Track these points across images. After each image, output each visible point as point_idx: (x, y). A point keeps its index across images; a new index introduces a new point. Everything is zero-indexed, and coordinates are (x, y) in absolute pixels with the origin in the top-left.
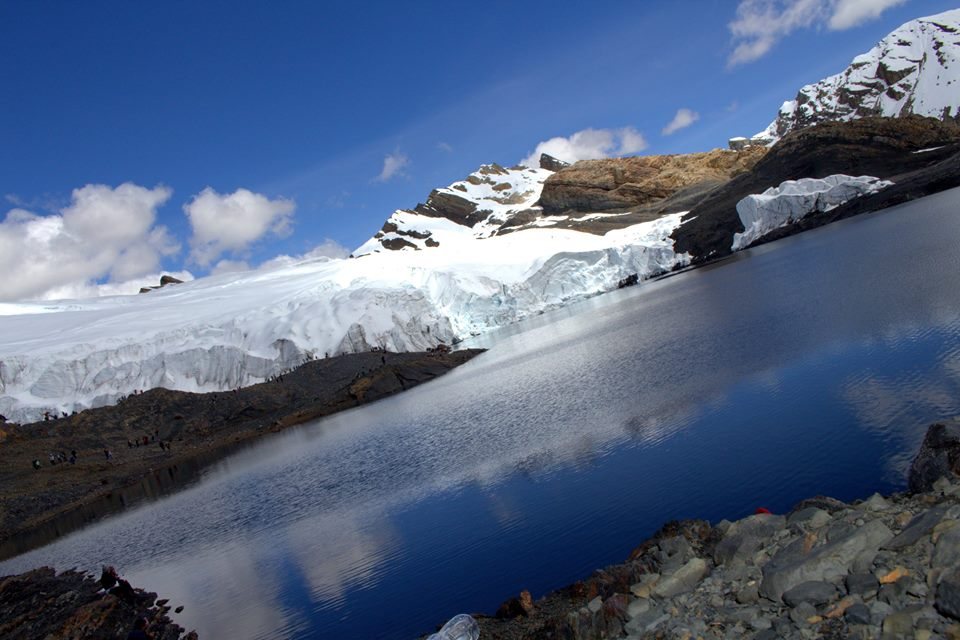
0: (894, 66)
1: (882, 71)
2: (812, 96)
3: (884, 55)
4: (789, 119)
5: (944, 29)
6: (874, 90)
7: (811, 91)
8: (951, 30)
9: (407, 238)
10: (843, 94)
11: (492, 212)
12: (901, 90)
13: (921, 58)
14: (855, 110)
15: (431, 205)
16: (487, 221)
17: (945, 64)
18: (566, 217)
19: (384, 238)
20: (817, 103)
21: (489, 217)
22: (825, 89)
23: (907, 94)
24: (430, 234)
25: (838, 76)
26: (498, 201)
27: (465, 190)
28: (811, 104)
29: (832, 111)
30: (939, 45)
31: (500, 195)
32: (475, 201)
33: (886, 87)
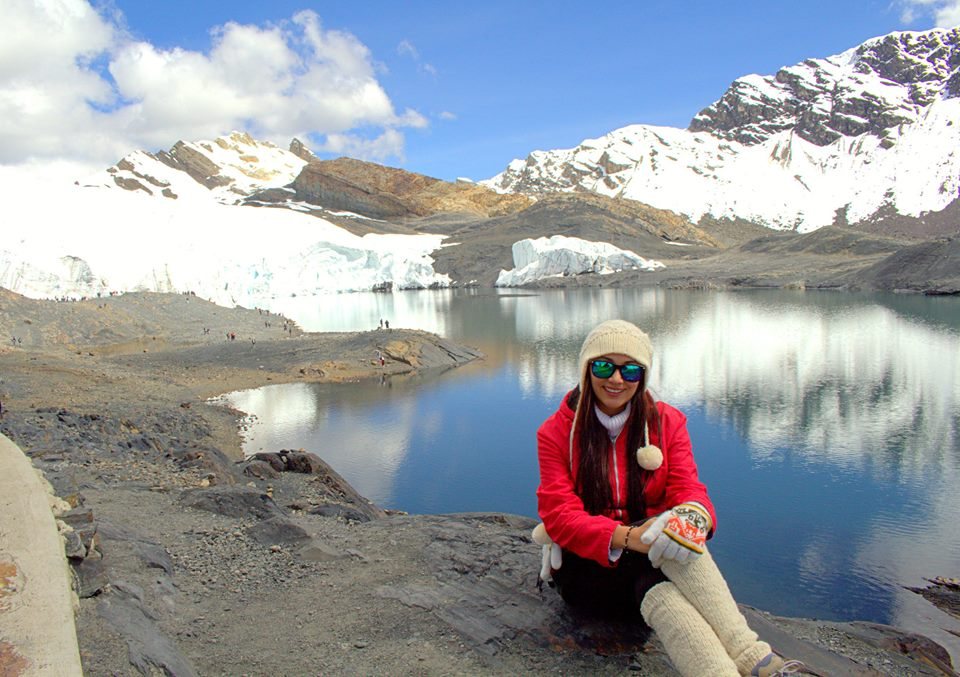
0: (616, 159)
1: (605, 159)
2: (541, 162)
3: (609, 146)
4: (514, 175)
5: (661, 141)
6: (594, 174)
7: (540, 157)
8: (666, 144)
9: (143, 181)
10: (568, 169)
11: (234, 180)
12: (617, 181)
13: (638, 159)
14: (575, 186)
15: (172, 156)
16: (228, 187)
17: (656, 171)
18: (320, 208)
19: (118, 175)
20: (543, 169)
21: (231, 184)
22: (553, 160)
23: (621, 186)
24: (169, 184)
25: (567, 151)
26: (243, 171)
27: (212, 151)
28: (538, 168)
29: (555, 181)
30: (655, 153)
31: (246, 166)
32: (219, 165)
33: (605, 174)
